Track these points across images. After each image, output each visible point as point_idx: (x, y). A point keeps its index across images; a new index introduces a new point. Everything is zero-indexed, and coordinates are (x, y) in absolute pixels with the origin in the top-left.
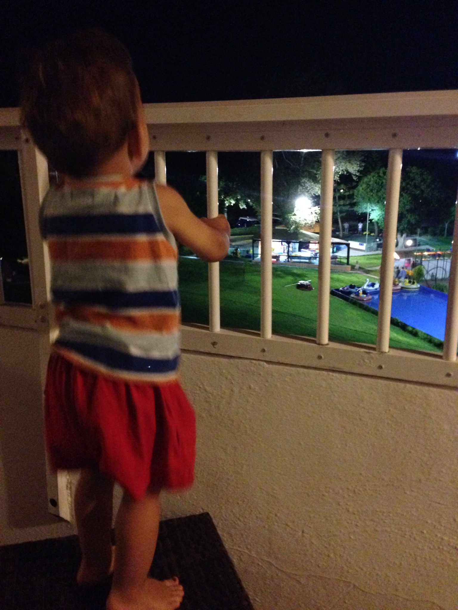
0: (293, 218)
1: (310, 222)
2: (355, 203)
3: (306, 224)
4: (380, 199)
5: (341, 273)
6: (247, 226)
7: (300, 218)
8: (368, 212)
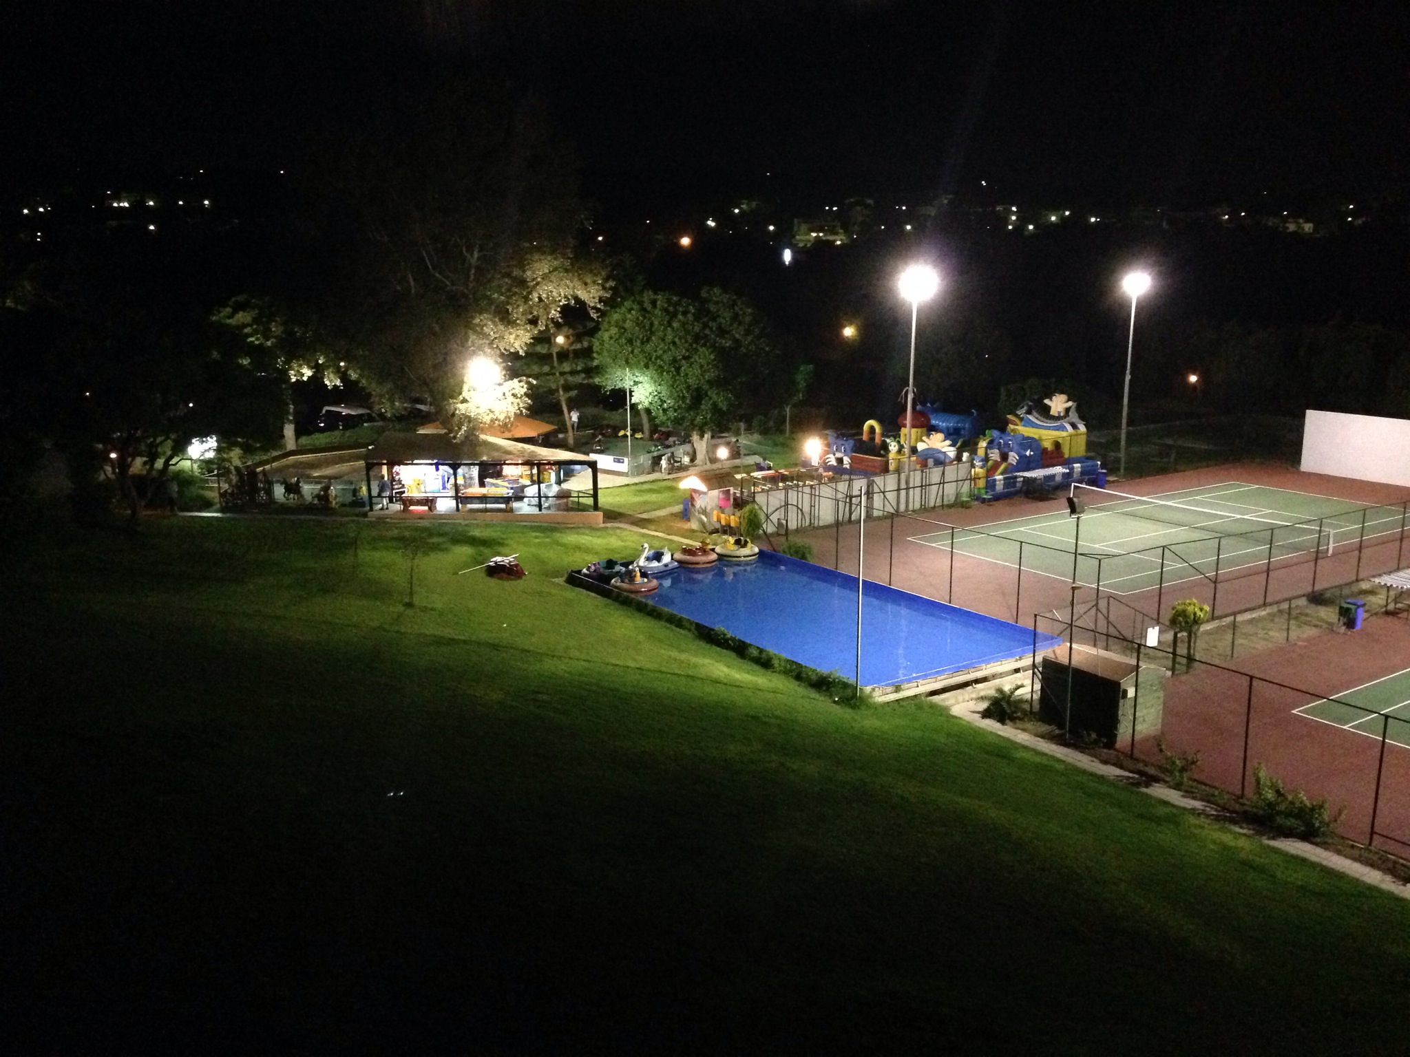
0: (462, 408)
1: (502, 417)
2: (597, 367)
3: (492, 421)
4: (650, 359)
5: (583, 530)
6: (346, 428)
7: (477, 407)
8: (627, 387)
